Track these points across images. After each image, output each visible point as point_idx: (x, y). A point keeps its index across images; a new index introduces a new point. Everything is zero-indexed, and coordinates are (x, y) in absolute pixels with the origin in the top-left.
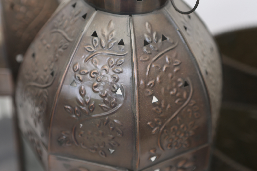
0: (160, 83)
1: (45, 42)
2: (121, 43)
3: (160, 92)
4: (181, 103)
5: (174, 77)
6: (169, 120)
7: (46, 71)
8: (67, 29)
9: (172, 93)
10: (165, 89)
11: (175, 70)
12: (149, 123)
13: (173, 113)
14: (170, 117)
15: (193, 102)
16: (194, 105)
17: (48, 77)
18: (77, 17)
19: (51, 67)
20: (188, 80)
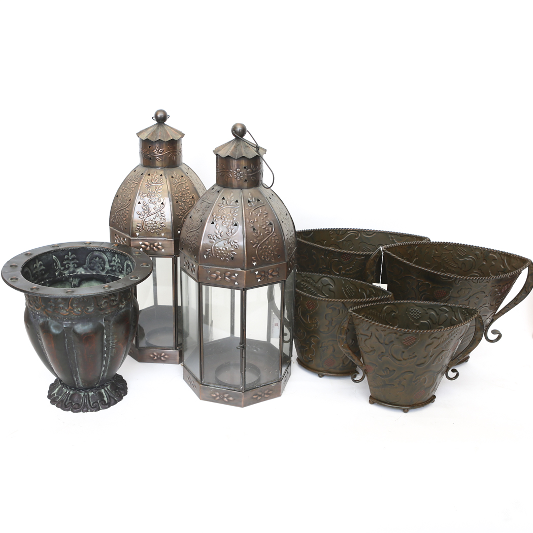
0: (257, 221)
1: (197, 208)
2: (237, 201)
3: (257, 226)
4: (268, 234)
5: (264, 220)
6: (262, 242)
7: (198, 221)
8: (209, 199)
9: (263, 227)
10: (260, 225)
11: (265, 216)
12: (251, 241)
13: (264, 238)
14: (263, 240)
15: (275, 234)
16: (276, 236)
17: (199, 224)
18: (214, 193)
19: (201, 218)
20: (272, 222)
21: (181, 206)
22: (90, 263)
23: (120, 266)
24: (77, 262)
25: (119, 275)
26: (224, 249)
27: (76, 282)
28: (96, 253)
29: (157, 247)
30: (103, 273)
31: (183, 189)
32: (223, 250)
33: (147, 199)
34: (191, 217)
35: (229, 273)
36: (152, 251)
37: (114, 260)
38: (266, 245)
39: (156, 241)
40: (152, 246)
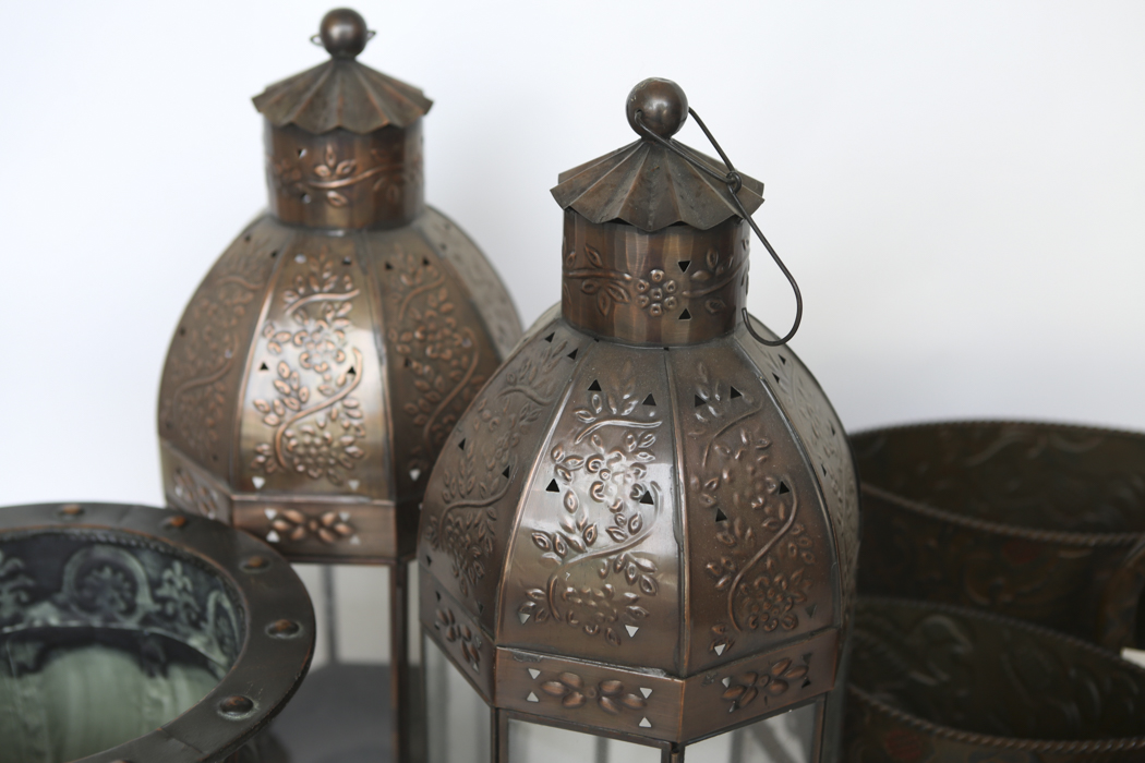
0: (732, 480)
1: (487, 413)
2: (650, 401)
3: (732, 501)
4: (773, 528)
5: (759, 473)
6: (752, 562)
7: (491, 470)
8: (536, 383)
9: (754, 505)
10: (742, 496)
11: (759, 459)
12: (709, 566)
13: (758, 549)
14: (752, 556)
15: (799, 528)
16: (802, 534)
17: (496, 480)
18: (558, 357)
19: (504, 460)
20: (788, 480)
21: (422, 377)
22: (80, 586)
23: (191, 600)
24: (30, 582)
25: (187, 636)
26: (601, 594)
27: (27, 653)
28: (102, 553)
29: (331, 529)
30: (131, 624)
31: (429, 313)
32: (597, 599)
33: (292, 354)
34: (462, 445)
35: (616, 683)
36: (313, 544)
37: (171, 582)
38: (765, 572)
39: (328, 507)
40: (313, 525)
